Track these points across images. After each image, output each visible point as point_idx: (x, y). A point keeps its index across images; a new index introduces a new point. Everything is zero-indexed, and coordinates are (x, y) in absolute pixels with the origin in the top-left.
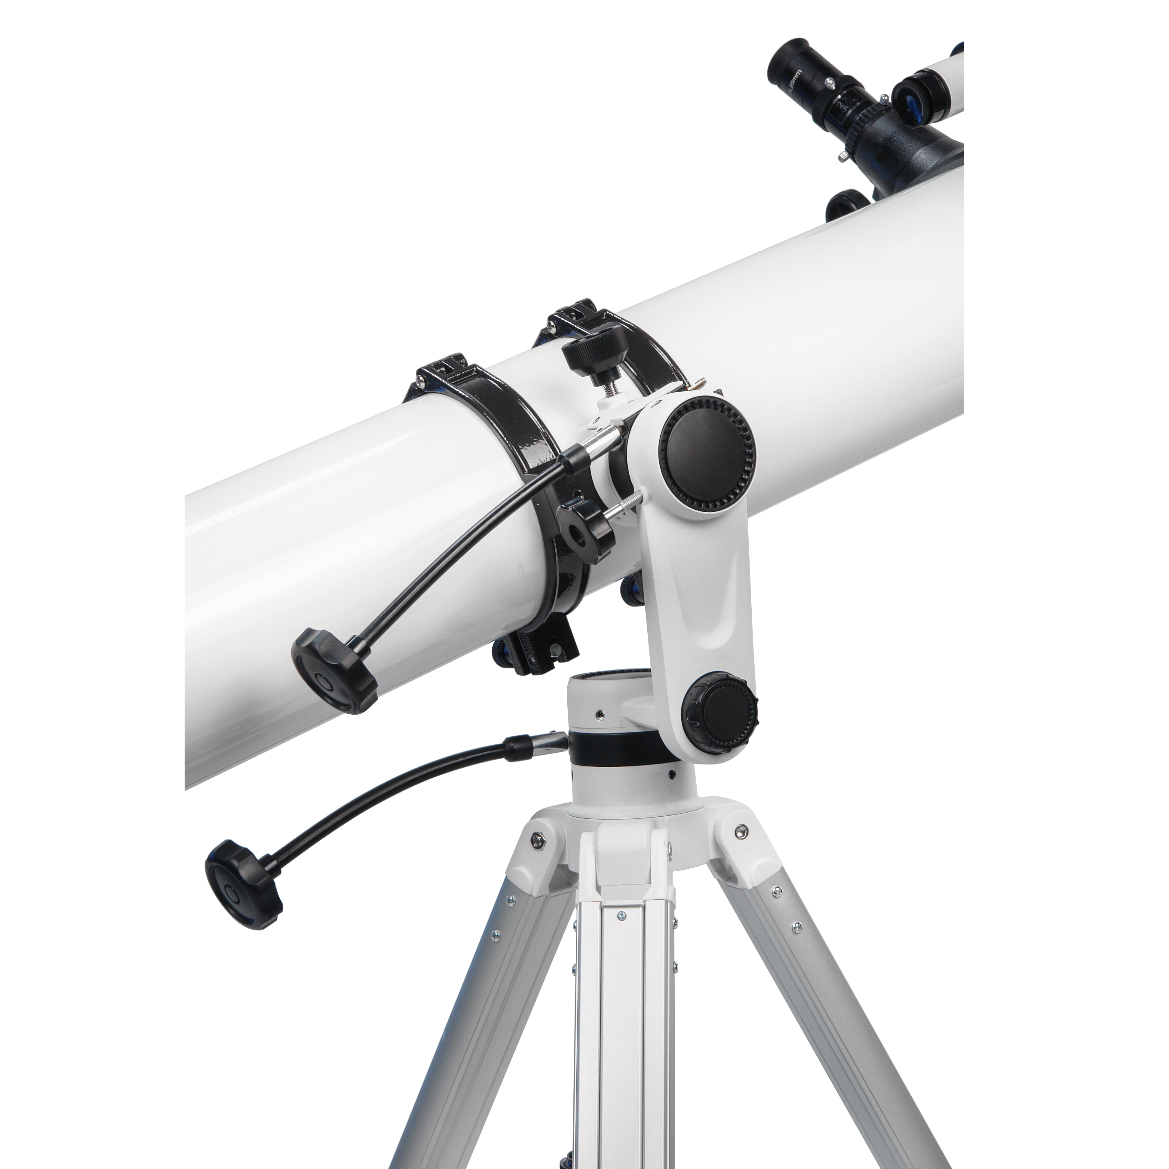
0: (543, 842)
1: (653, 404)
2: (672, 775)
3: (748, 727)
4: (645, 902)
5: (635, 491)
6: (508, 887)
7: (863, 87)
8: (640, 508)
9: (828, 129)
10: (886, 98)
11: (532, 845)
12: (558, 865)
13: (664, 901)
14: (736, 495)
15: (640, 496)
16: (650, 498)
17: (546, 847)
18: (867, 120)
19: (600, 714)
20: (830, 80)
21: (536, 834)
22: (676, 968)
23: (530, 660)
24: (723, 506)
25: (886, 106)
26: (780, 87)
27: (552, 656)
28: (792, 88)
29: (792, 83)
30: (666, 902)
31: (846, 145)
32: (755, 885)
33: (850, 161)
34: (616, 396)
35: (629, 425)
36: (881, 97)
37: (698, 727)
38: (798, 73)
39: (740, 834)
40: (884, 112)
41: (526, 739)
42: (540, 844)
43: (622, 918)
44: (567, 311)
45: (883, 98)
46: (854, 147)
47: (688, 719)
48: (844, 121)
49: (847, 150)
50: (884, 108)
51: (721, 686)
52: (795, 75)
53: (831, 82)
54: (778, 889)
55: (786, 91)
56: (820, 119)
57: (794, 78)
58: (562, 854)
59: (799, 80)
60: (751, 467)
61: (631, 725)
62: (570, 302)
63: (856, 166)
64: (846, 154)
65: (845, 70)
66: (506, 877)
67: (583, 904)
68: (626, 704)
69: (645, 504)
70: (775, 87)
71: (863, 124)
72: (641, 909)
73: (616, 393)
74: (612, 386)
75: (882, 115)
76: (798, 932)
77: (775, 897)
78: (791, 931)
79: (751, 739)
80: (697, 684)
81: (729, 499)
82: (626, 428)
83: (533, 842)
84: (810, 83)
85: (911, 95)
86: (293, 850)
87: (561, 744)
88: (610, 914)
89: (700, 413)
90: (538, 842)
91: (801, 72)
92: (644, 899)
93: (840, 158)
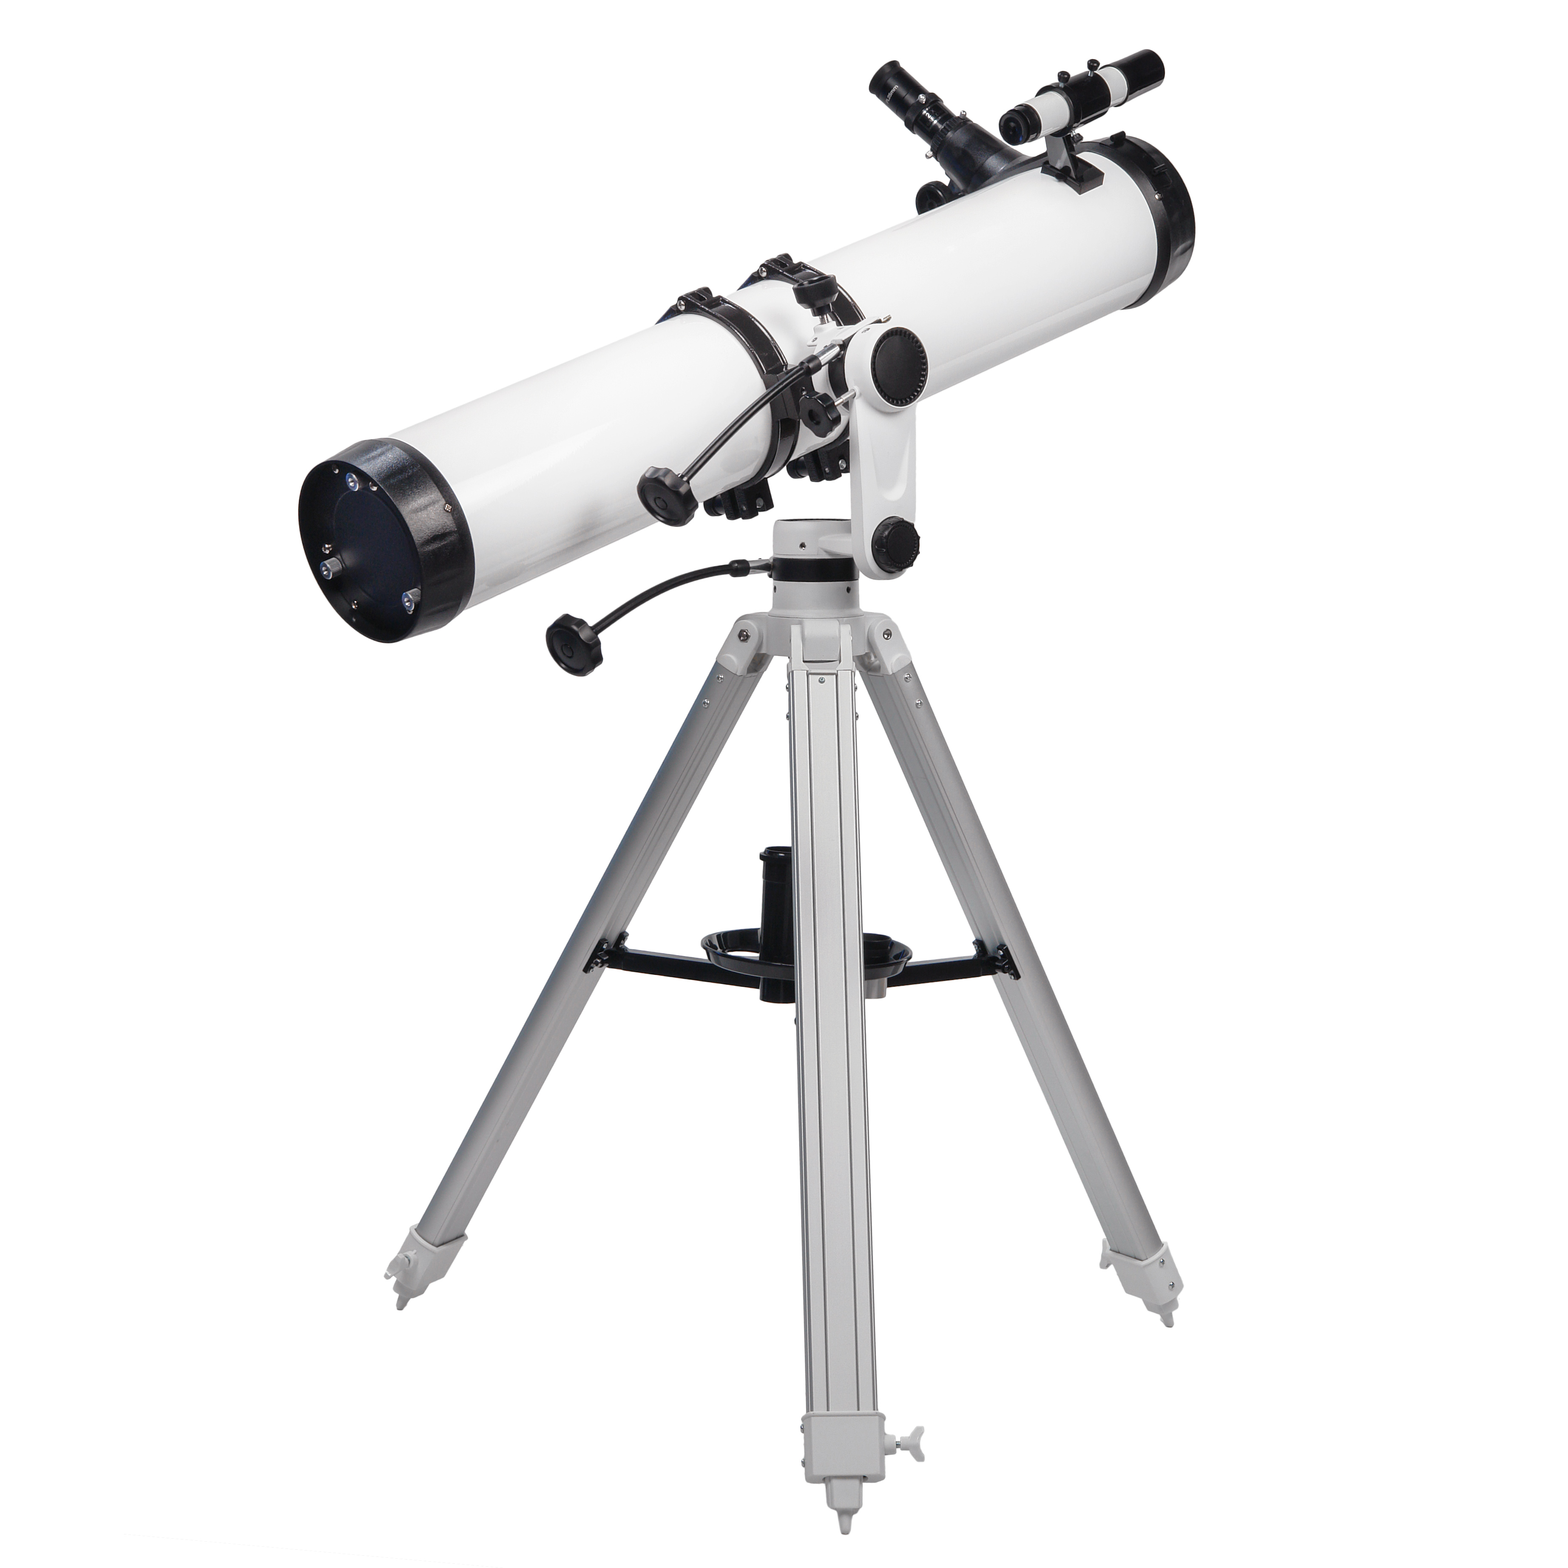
0: (748, 636)
1: (862, 330)
2: (848, 590)
3: (913, 556)
4: (837, 671)
5: (849, 390)
6: (717, 668)
7: (942, 102)
8: (852, 402)
9: (915, 133)
10: (964, 113)
11: (739, 639)
12: (756, 654)
13: (850, 671)
14: (914, 396)
15: (853, 393)
16: (861, 394)
17: (750, 640)
18: (949, 130)
19: (802, 545)
20: (923, 96)
21: (742, 631)
22: (858, 716)
23: (742, 509)
24: (907, 403)
25: (964, 119)
26: (878, 96)
27: (758, 507)
28: (890, 98)
29: (890, 95)
30: (852, 672)
31: (932, 146)
32: (894, 672)
33: (933, 159)
34: (827, 324)
35: (846, 344)
36: (961, 113)
37: (884, 552)
38: (895, 87)
39: (886, 636)
40: (962, 124)
41: (744, 562)
42: (746, 638)
43: (821, 681)
44: (774, 261)
45: (962, 113)
46: (938, 148)
47: (876, 547)
48: (930, 128)
49: (931, 150)
50: (962, 121)
51: (896, 527)
52: (892, 89)
53: (923, 97)
54: (908, 676)
55: (884, 101)
56: (910, 125)
57: (892, 91)
58: (760, 646)
59: (895, 94)
60: (924, 378)
61: (825, 553)
62: (775, 256)
63: (938, 163)
64: (931, 153)
65: (930, 89)
66: (716, 661)
67: (794, 672)
68: (821, 539)
69: (857, 399)
70: (874, 96)
71: (946, 133)
72: (835, 676)
73: (828, 322)
74: (825, 317)
75: (962, 126)
76: (919, 707)
77: (906, 681)
78: (915, 706)
79: (915, 563)
80: (882, 524)
81: (911, 399)
82: (844, 346)
83: (740, 636)
84: (904, 97)
85: (1014, 122)
86: (604, 624)
87: (765, 567)
88: (814, 679)
89: (897, 338)
90: (744, 636)
91: (898, 87)
92: (837, 669)
93: (926, 156)
